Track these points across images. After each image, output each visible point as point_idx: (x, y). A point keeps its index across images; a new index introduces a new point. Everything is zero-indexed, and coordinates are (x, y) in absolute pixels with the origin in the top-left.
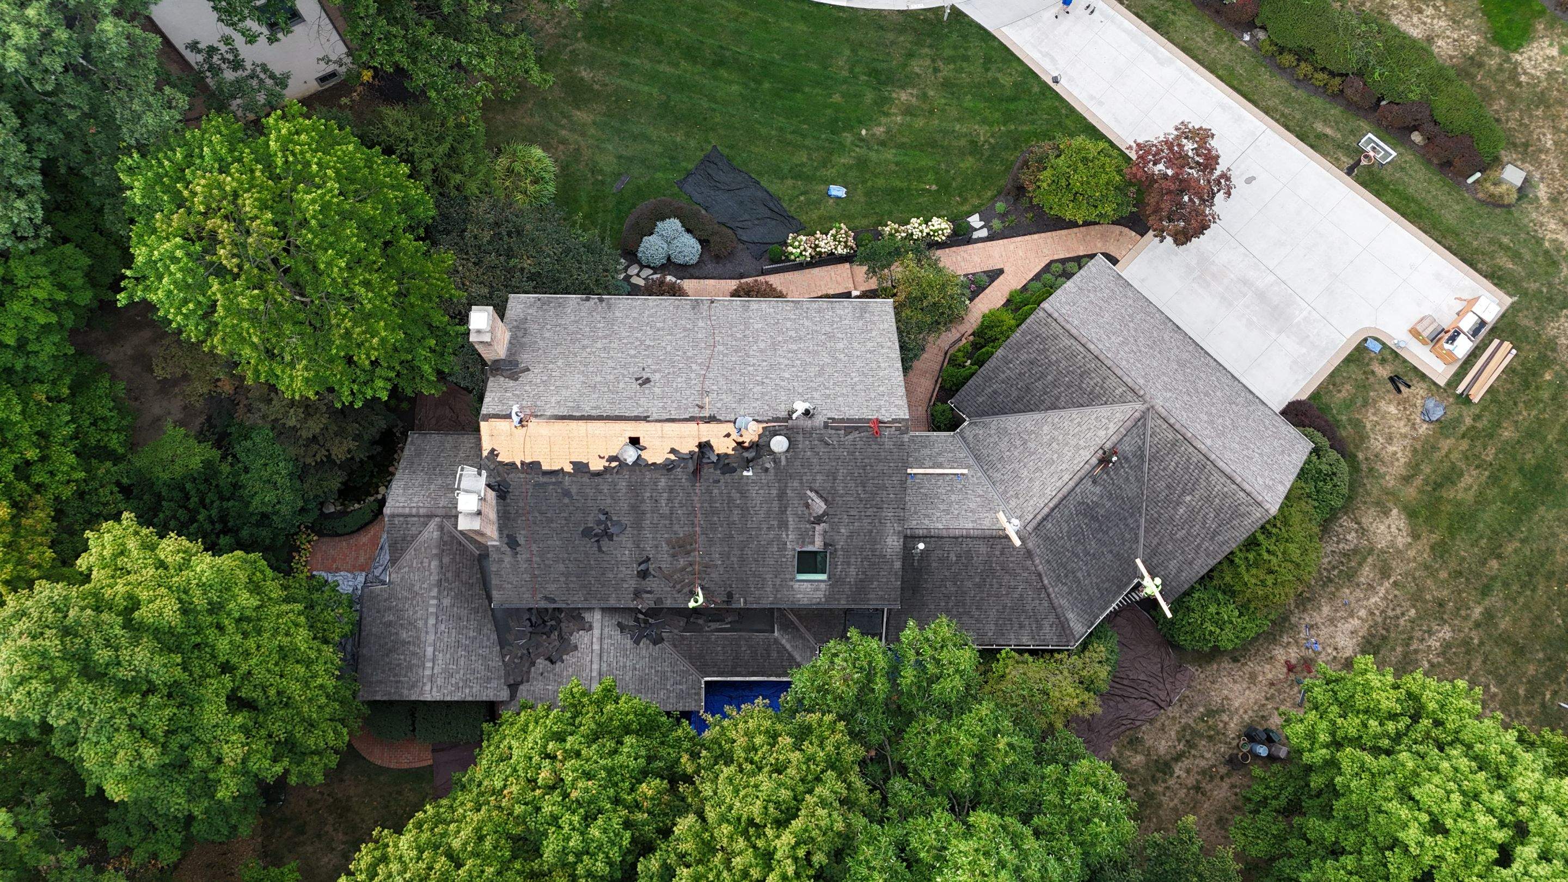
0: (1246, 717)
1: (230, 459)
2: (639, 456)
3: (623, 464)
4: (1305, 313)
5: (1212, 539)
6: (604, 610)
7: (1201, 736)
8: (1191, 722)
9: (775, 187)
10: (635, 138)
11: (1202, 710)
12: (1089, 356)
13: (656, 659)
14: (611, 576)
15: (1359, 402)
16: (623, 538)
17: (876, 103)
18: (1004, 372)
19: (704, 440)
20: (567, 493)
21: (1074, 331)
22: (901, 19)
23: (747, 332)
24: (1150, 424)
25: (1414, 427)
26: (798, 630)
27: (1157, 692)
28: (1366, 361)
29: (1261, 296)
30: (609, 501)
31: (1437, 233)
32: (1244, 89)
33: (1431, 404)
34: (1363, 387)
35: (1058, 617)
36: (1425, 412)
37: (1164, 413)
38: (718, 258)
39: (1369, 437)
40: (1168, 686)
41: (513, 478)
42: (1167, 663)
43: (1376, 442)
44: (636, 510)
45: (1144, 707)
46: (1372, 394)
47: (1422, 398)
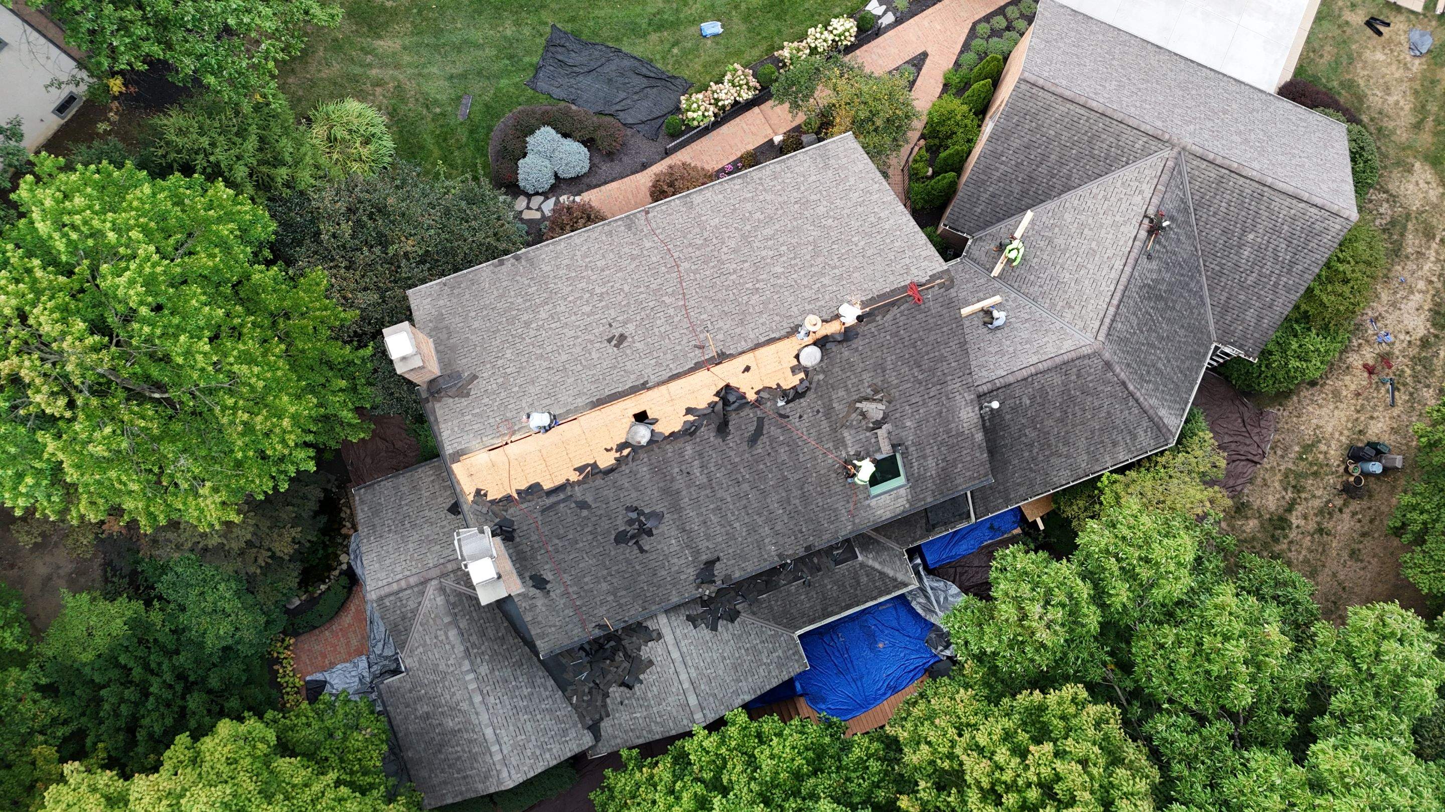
0: (1343, 439)
1: (156, 603)
2: (653, 431)
3: (636, 449)
5: (1289, 272)
6: (667, 612)
7: (1305, 476)
8: (1290, 465)
9: (639, 48)
10: (458, 49)
11: (1297, 448)
12: (1094, 116)
13: (740, 636)
14: (664, 573)
15: (1345, 60)
16: (663, 528)
18: (997, 169)
19: (722, 384)
20: (583, 505)
21: (1067, 94)
23: (706, 234)
24: (1185, 169)
25: (1406, 68)
26: (878, 542)
27: (1246, 448)
28: (1337, 12)
30: (634, 495)
33: (1416, 35)
34: (1343, 43)
35: (1151, 419)
36: (1413, 47)
37: (1199, 151)
38: (610, 156)
39: (1366, 96)
40: (1256, 438)
41: (512, 513)
42: (1246, 415)
43: (1375, 99)
44: (666, 491)
45: (1240, 470)
46: (1354, 47)
47: (1405, 32)
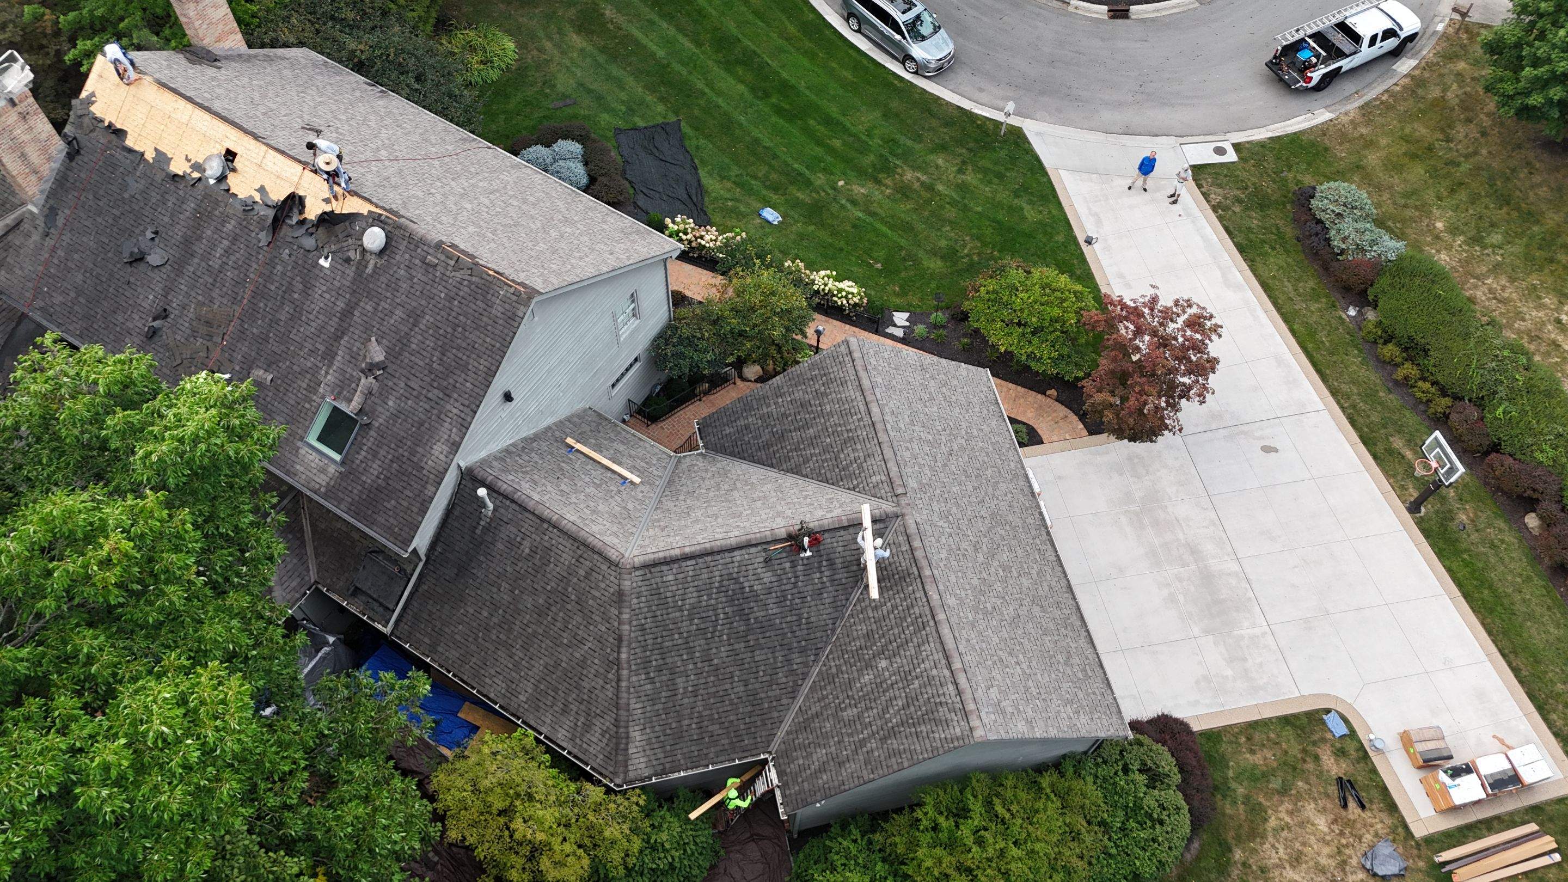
2: (224, 176)
3: (202, 178)
4: (1257, 631)
10: (609, 78)
14: (120, 319)
15: (1276, 784)
17: (874, 166)
19: (301, 193)
21: (866, 384)
22: (956, 113)
25: (1342, 867)
28: (1316, 737)
29: (1207, 578)
31: (1505, 643)
32: (1317, 356)
33: (1385, 850)
34: (1293, 768)
35: (617, 725)
36: (1371, 856)
37: (912, 529)
39: (1264, 837)
41: (92, 138)
43: (1273, 852)
44: (188, 246)
46: (1300, 784)
47: (1377, 835)
